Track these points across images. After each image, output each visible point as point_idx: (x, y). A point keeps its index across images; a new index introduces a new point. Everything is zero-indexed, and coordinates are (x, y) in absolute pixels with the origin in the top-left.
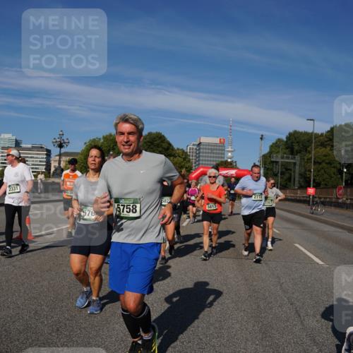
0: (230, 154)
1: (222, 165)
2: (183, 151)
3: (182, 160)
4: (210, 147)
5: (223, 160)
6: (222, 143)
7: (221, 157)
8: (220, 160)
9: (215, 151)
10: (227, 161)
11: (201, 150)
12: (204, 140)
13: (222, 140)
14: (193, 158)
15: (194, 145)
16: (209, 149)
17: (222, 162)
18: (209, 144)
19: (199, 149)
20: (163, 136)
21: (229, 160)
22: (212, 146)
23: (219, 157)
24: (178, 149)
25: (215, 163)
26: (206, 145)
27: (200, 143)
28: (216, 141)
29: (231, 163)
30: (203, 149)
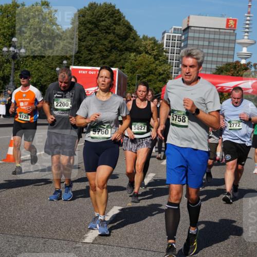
0: (245, 50)
1: (227, 70)
2: (155, 42)
3: (152, 60)
4: (207, 36)
5: (230, 60)
6: (231, 28)
7: (228, 56)
8: (225, 60)
9: (216, 44)
10: (238, 62)
11: (190, 42)
12: (196, 21)
13: (232, 23)
14: (172, 57)
15: (176, 30)
16: (204, 39)
17: (228, 64)
18: (205, 30)
19: (187, 39)
20: (118, 11)
21: (243, 62)
22: (210, 33)
23: (223, 56)
24: (145, 38)
25: (214, 66)
26: (199, 32)
27: (188, 27)
28: (221, 23)
29: (246, 68)
30: (194, 38)
